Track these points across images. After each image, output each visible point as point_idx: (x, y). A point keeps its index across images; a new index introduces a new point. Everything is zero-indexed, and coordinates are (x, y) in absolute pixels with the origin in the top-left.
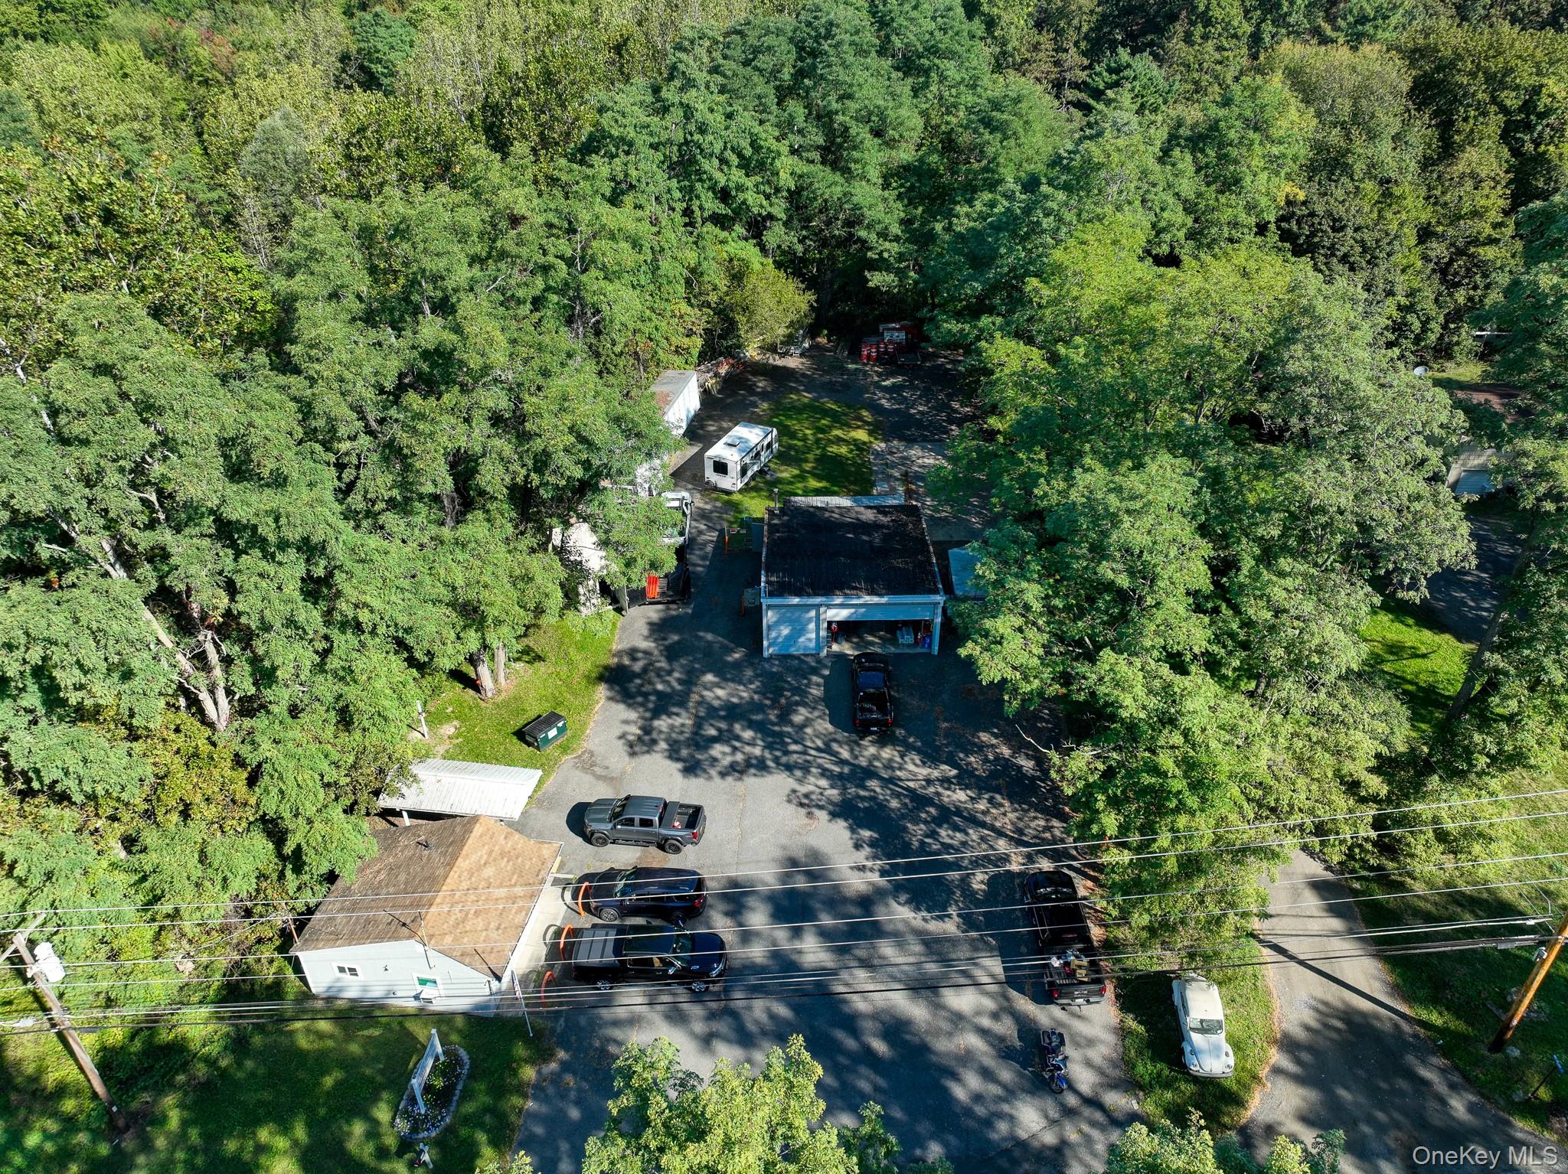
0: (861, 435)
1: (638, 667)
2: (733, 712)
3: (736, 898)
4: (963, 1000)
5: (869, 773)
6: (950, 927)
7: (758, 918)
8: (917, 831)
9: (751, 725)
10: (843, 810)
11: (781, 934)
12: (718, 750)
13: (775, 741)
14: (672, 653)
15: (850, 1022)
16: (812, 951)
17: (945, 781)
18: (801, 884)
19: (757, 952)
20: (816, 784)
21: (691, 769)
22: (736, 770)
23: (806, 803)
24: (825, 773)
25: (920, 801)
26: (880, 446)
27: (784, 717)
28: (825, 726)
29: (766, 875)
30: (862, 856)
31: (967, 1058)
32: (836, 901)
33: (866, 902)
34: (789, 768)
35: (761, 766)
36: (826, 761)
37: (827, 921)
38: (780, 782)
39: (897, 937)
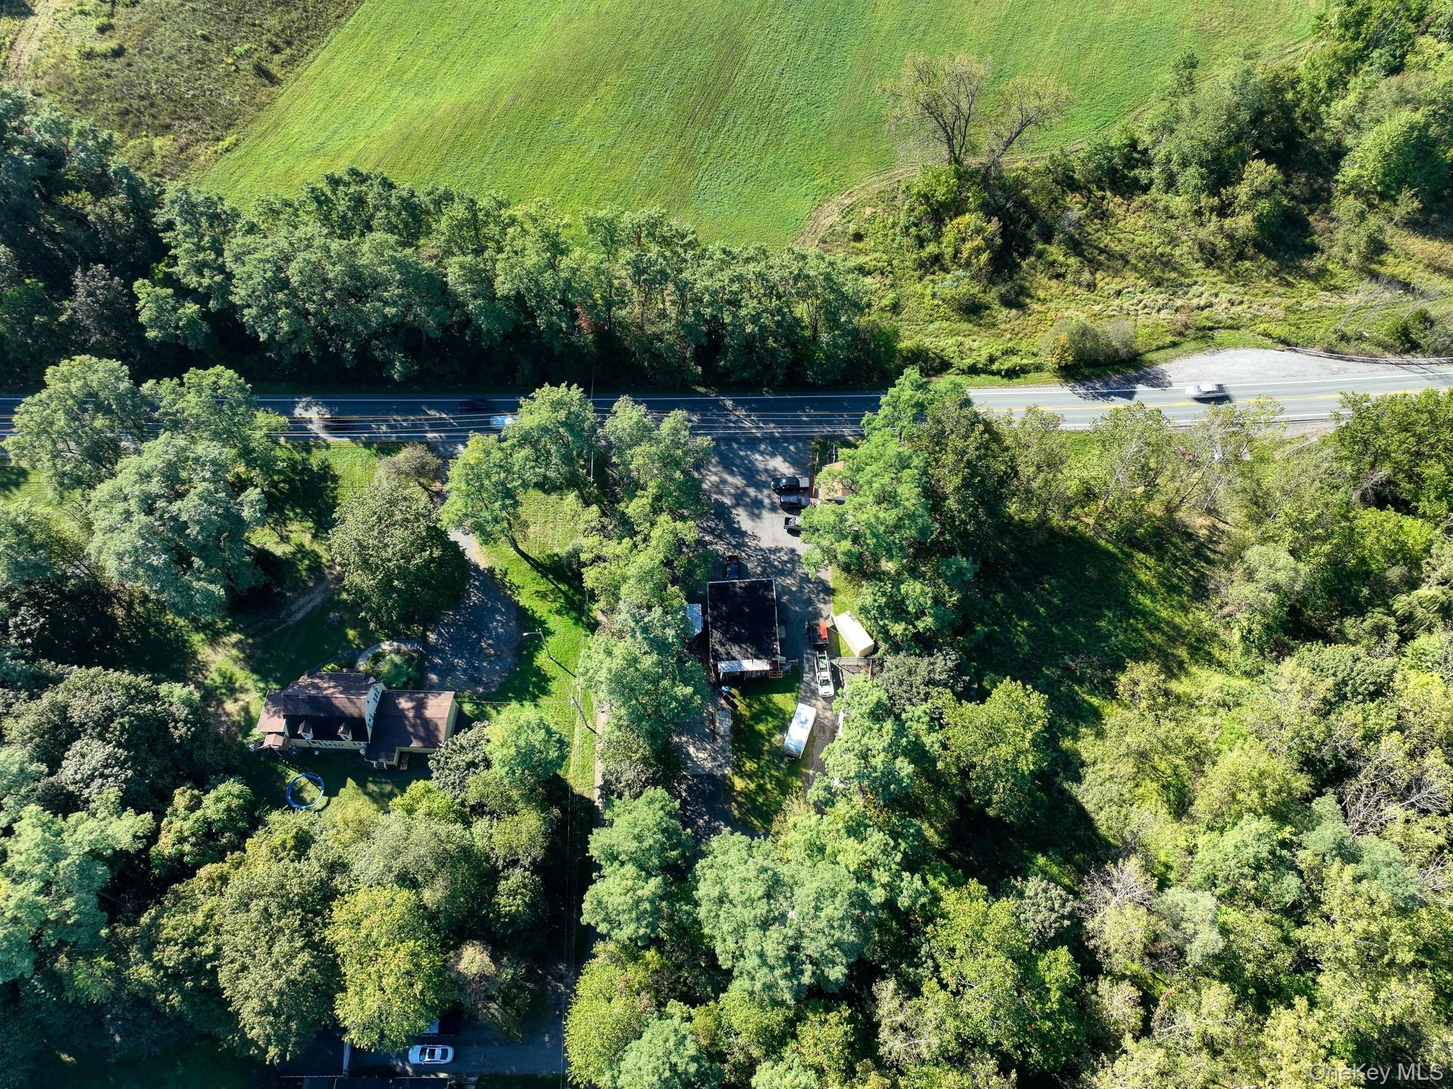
0: (739, 784)
1: (822, 595)
2: (782, 573)
3: (773, 509)
4: (714, 478)
5: (735, 547)
6: (715, 496)
7: (767, 501)
8: (721, 526)
9: (775, 567)
10: (743, 534)
11: (760, 496)
12: (786, 558)
13: (767, 560)
14: (809, 602)
15: (741, 474)
16: (752, 491)
17: (711, 543)
18: (756, 511)
19: (766, 492)
20: (752, 543)
21: (793, 551)
22: (780, 550)
23: (755, 537)
24: (749, 547)
25: (720, 537)
26: (728, 771)
27: (764, 569)
28: (749, 565)
29: (766, 514)
30: (738, 519)
31: (715, 466)
32: (746, 506)
33: (737, 505)
34: (761, 550)
35: (771, 551)
36: (750, 552)
37: (748, 500)
38: (765, 544)
39: (730, 494)
